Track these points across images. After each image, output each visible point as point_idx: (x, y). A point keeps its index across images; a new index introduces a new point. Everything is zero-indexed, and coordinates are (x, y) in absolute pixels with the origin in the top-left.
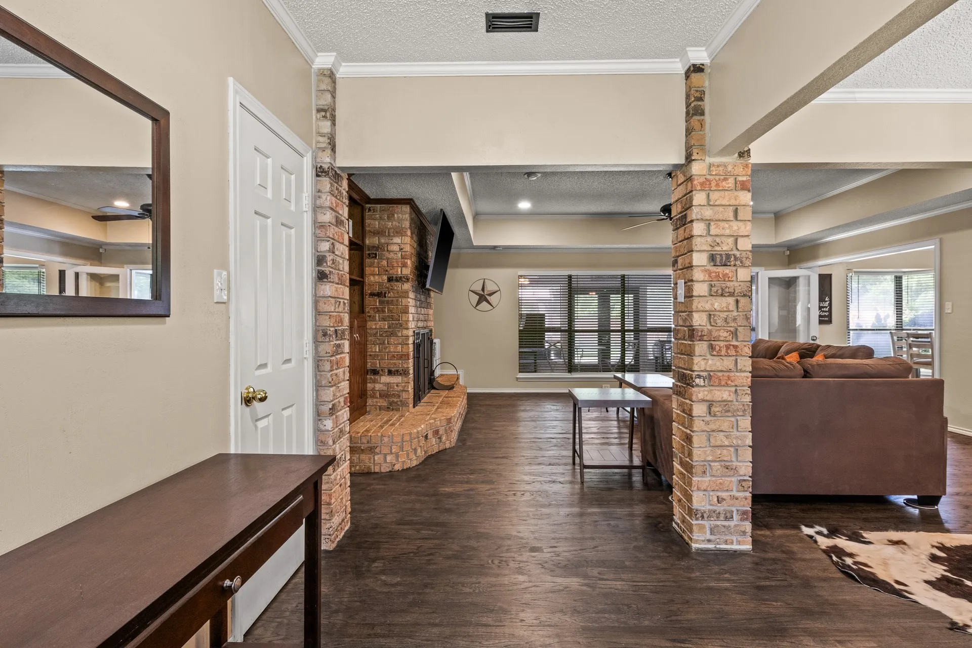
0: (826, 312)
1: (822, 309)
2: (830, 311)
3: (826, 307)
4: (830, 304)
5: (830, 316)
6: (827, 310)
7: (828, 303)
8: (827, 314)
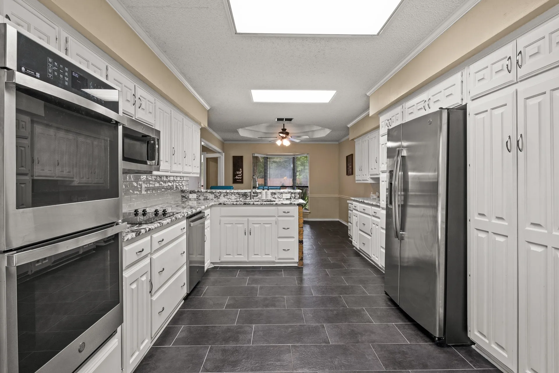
0: (240, 177)
1: (238, 175)
2: (242, 176)
3: (240, 174)
4: (242, 173)
5: (242, 179)
6: (241, 175)
7: (241, 172)
8: (240, 178)
